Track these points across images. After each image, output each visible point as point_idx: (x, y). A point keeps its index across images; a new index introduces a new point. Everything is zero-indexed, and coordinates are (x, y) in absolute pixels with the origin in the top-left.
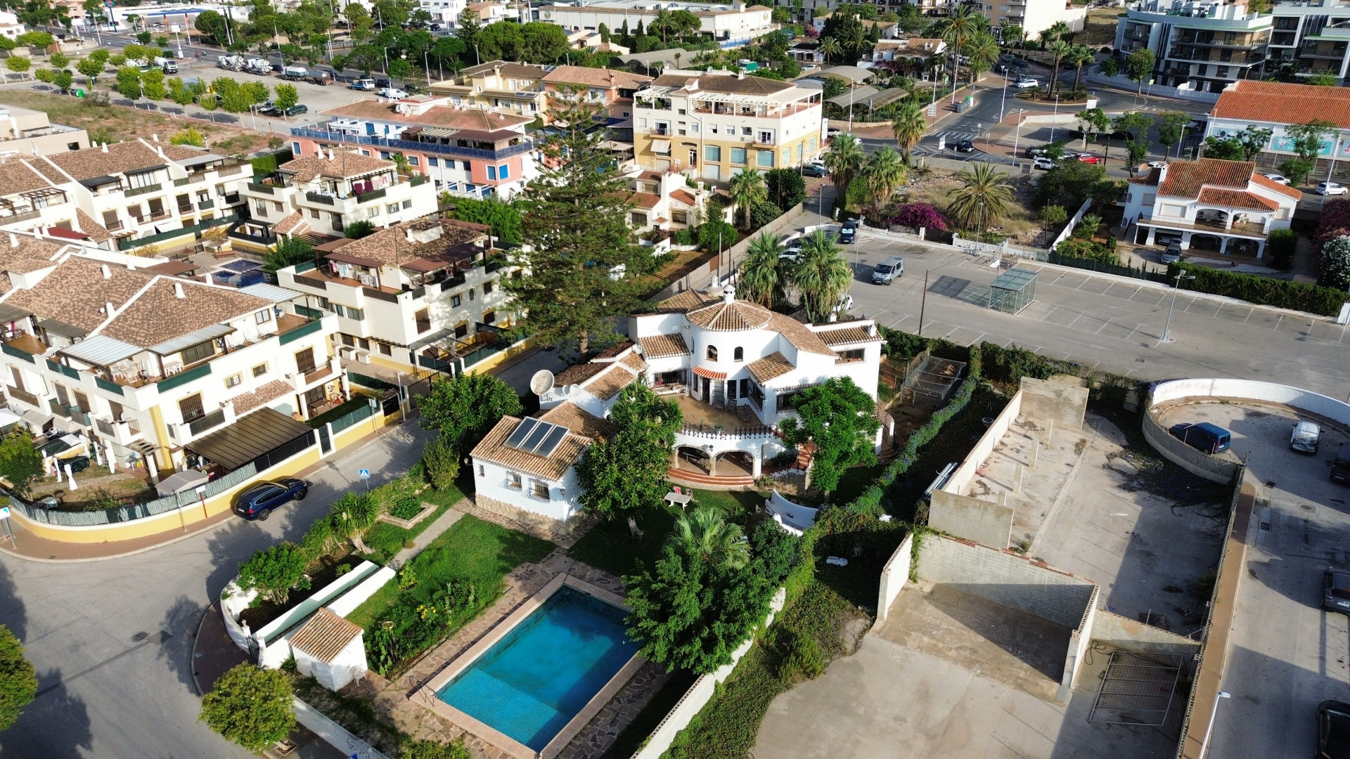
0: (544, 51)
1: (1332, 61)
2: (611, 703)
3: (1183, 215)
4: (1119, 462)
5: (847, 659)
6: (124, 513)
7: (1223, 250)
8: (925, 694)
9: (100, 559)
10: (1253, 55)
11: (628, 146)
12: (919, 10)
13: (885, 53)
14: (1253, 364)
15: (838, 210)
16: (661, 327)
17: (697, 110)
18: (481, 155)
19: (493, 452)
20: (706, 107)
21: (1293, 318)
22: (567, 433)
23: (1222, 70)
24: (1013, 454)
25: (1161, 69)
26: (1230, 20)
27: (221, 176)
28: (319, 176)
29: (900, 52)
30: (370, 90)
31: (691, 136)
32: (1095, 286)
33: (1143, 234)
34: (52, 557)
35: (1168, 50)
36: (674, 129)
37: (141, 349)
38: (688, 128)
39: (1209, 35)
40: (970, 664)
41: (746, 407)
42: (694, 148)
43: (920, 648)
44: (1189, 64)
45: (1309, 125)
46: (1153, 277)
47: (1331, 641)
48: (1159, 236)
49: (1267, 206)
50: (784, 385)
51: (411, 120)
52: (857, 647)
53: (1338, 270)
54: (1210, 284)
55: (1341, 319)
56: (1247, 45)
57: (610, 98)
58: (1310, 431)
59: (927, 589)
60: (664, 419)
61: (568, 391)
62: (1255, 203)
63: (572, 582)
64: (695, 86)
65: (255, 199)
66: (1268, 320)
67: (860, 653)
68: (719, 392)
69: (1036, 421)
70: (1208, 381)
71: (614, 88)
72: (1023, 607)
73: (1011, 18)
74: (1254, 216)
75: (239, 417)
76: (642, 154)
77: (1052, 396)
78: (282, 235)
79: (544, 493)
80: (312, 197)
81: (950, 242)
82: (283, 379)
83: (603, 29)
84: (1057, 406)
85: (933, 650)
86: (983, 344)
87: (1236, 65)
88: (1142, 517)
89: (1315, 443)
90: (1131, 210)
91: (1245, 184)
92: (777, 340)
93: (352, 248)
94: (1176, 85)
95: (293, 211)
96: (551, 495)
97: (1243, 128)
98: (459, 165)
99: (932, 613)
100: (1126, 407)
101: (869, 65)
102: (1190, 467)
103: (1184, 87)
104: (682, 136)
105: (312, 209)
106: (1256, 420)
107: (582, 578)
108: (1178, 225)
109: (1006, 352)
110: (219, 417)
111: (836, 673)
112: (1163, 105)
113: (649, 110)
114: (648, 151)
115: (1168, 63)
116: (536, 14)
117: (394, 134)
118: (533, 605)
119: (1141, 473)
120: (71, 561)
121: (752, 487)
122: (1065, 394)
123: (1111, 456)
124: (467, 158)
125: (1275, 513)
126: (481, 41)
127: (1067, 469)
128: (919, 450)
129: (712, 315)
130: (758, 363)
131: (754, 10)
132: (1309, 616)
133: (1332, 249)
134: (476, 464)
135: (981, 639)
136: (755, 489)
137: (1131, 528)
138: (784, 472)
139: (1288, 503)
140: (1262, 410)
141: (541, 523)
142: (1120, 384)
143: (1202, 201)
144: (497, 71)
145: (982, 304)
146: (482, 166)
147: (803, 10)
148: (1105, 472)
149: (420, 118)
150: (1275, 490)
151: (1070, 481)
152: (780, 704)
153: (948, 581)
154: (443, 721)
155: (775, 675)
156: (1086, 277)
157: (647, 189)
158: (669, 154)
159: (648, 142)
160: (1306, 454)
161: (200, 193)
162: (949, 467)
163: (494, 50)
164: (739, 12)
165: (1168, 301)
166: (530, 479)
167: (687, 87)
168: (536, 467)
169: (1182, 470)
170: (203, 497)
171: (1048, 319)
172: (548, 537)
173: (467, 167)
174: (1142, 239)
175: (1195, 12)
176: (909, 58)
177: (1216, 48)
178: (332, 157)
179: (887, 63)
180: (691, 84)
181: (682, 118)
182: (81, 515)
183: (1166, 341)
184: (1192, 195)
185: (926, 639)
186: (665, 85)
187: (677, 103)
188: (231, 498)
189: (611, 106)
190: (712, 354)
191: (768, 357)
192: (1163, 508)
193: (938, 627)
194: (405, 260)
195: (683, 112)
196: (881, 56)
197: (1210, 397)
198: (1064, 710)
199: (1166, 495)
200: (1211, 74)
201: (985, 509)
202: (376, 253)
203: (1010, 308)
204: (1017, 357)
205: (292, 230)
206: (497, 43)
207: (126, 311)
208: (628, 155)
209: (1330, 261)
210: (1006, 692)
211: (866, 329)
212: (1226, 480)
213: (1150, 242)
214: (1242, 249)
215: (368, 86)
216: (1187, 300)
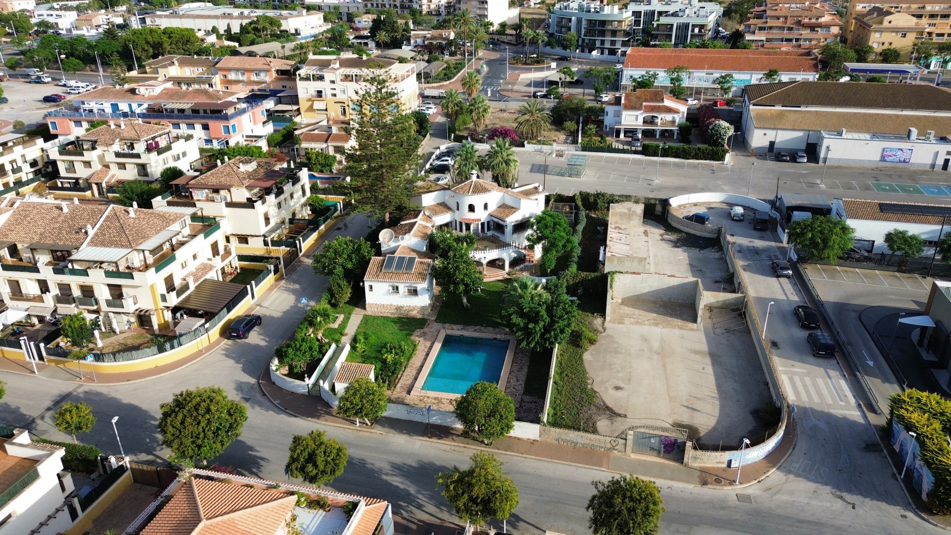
0: (184, 47)
1: (667, 35)
2: (510, 374)
3: (637, 119)
4: (665, 237)
5: (603, 334)
6: (168, 346)
7: (658, 136)
8: (645, 340)
9: (162, 375)
10: (627, 34)
11: (295, 107)
12: (421, 12)
13: (418, 40)
14: (700, 186)
15: (453, 135)
16: (434, 200)
17: (342, 80)
18: (217, 118)
19: (377, 276)
20: (347, 78)
21: (705, 164)
22: (416, 260)
23: (613, 43)
24: (618, 241)
25: (580, 43)
26: (612, 14)
27: (24, 148)
28: (118, 140)
29: (428, 39)
30: (48, 83)
31: (340, 97)
32: (608, 160)
33: (618, 133)
34: (128, 381)
35: (583, 33)
36: (328, 93)
37: (130, 250)
38: (337, 92)
39: (603, 23)
40: (656, 325)
41: (493, 236)
42: (343, 105)
43: (632, 324)
44: (595, 40)
45: (675, 69)
46: (636, 152)
47: (785, 288)
48: (627, 132)
49: (676, 111)
50: (515, 220)
51: (151, 98)
52: (605, 329)
53: (718, 139)
54: (666, 153)
55: (726, 162)
56: (624, 28)
57: (271, 76)
58: (739, 210)
59: (620, 301)
60: (467, 244)
61: (403, 239)
62: (669, 110)
63: (450, 332)
64: (337, 65)
65: (64, 161)
66: (695, 166)
67: (607, 331)
68: (476, 230)
69: (620, 226)
70: (686, 196)
71: (273, 70)
72: (665, 299)
73: (480, 16)
74: (669, 117)
75: (197, 284)
76: (306, 111)
77: (626, 211)
78: (97, 184)
79: (414, 292)
80: (118, 155)
81: (523, 146)
82: (206, 261)
83: (214, 30)
84: (629, 216)
85: (637, 323)
86: (580, 193)
87: (620, 39)
88: (689, 257)
89: (743, 215)
90: (608, 120)
91: (662, 100)
92: (503, 197)
93: (203, 179)
94: (590, 52)
95: (100, 167)
96: (419, 292)
97: (644, 73)
98: (198, 127)
99: (628, 310)
100: (656, 213)
101: (410, 48)
102: (698, 233)
103: (594, 53)
104: (334, 97)
105: (118, 164)
106: (712, 210)
107: (453, 329)
108: (636, 126)
109: (594, 195)
110: (186, 287)
111: (601, 339)
112: (587, 64)
113: (308, 82)
114: (311, 109)
115: (583, 40)
116: (143, 21)
117: (142, 109)
118: (438, 346)
119: (678, 240)
120: (144, 380)
121: (507, 276)
122: (633, 209)
123: (661, 235)
124: (204, 121)
125: (740, 246)
126: (134, 41)
127: (646, 244)
128: (579, 244)
129: (468, 188)
130: (496, 210)
131: (311, 14)
132: (773, 281)
133: (713, 128)
134: (367, 285)
135: (655, 315)
136: (509, 277)
137: (688, 262)
138: (522, 266)
139: (744, 241)
140: (712, 206)
141: (412, 310)
142: (653, 202)
143: (645, 111)
144: (176, 62)
145: (562, 175)
146: (217, 126)
147: (340, 13)
148: (663, 242)
149: (157, 97)
150: (735, 237)
151: (651, 248)
152: (587, 356)
153: (628, 295)
154: (435, 399)
155: (578, 346)
156: (603, 157)
157: (339, 131)
158: (326, 110)
159: (310, 103)
160: (740, 221)
161: (11, 162)
162: (602, 248)
163: (146, 48)
164: (302, 16)
165: (647, 162)
166: (405, 287)
167: (332, 66)
168: (408, 279)
169: (694, 235)
170: (207, 330)
171: (598, 178)
172: (419, 316)
173: (206, 127)
174: (618, 135)
175: (593, 10)
176: (435, 43)
177: (608, 30)
178: (123, 127)
179: (422, 46)
180: (335, 63)
181: (333, 86)
182: (140, 352)
183: (657, 181)
184: (640, 109)
185: (632, 320)
186: (314, 65)
187: (328, 76)
188: (219, 331)
189: (272, 82)
190: (471, 208)
191: (500, 207)
192: (696, 252)
193: (634, 314)
194: (247, 182)
195: (333, 82)
196: (416, 42)
197: (688, 204)
198: (703, 332)
199: (693, 246)
200: (607, 45)
201: (633, 260)
202: (224, 180)
203: (578, 175)
204: (600, 196)
205: (106, 180)
206: (148, 43)
207: (99, 229)
208: (297, 113)
209: (713, 135)
210: (677, 331)
211: (536, 188)
212: (715, 236)
213: (622, 136)
214: (666, 134)
215: (46, 80)
216: (656, 162)
